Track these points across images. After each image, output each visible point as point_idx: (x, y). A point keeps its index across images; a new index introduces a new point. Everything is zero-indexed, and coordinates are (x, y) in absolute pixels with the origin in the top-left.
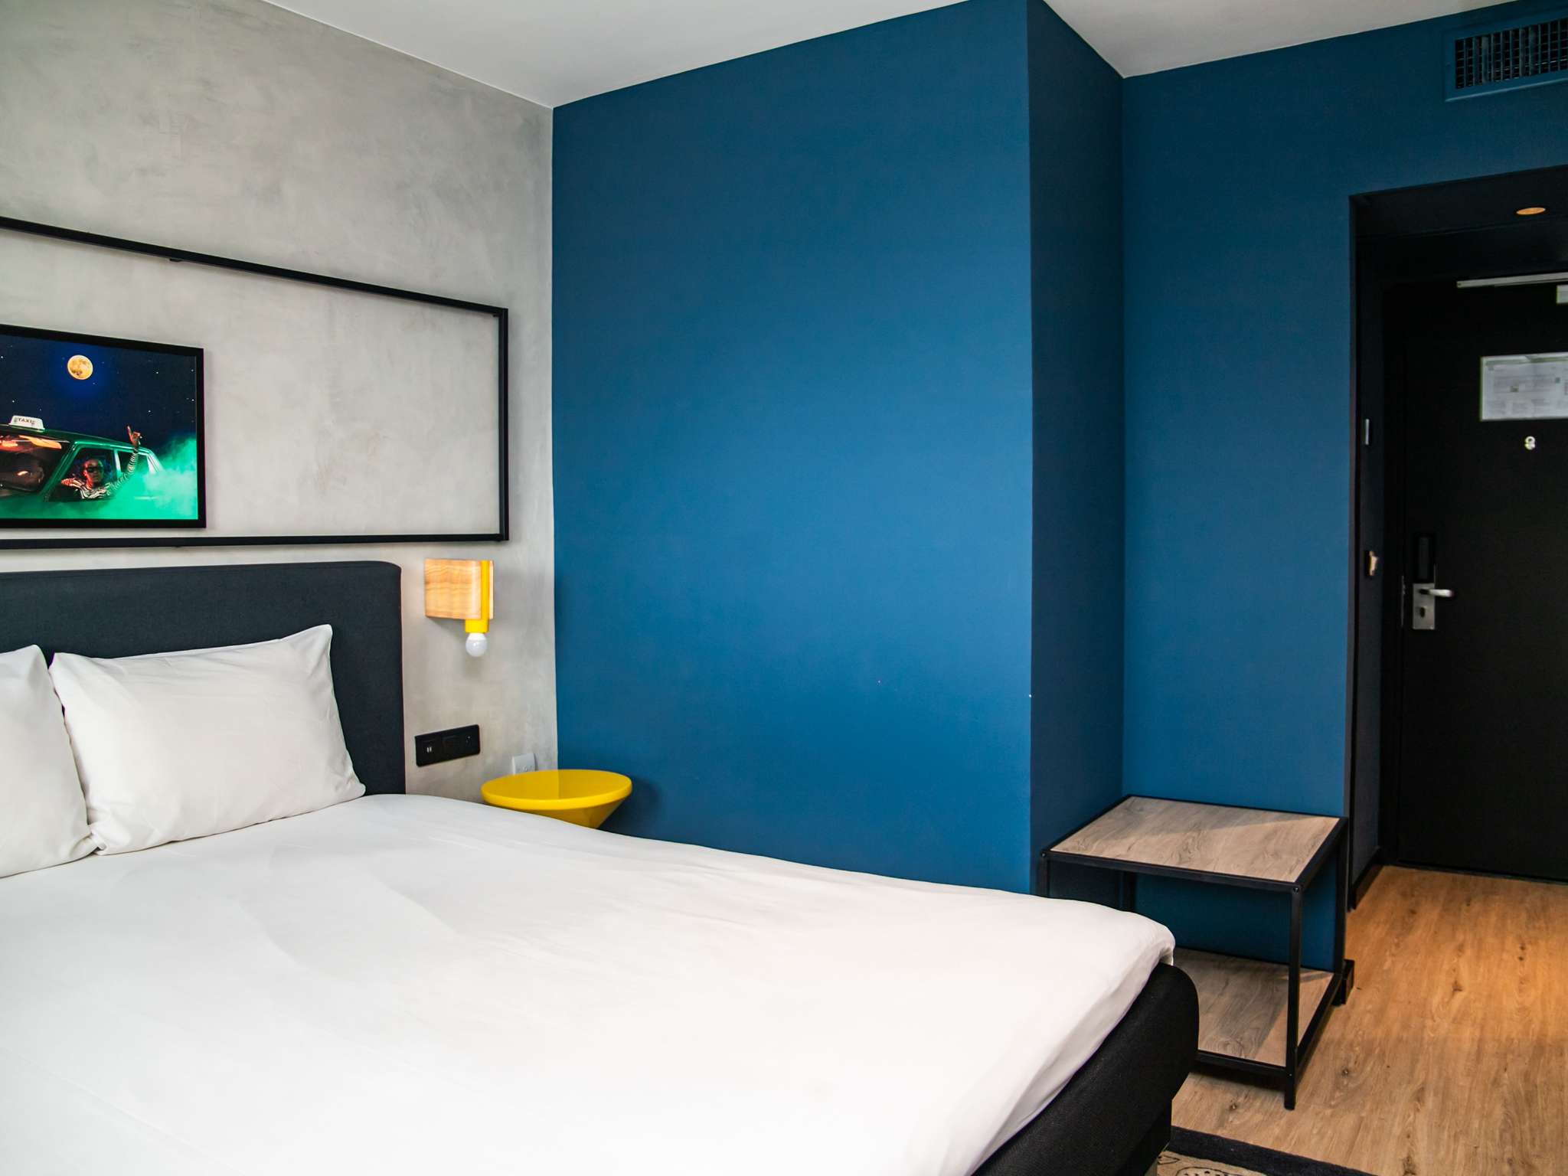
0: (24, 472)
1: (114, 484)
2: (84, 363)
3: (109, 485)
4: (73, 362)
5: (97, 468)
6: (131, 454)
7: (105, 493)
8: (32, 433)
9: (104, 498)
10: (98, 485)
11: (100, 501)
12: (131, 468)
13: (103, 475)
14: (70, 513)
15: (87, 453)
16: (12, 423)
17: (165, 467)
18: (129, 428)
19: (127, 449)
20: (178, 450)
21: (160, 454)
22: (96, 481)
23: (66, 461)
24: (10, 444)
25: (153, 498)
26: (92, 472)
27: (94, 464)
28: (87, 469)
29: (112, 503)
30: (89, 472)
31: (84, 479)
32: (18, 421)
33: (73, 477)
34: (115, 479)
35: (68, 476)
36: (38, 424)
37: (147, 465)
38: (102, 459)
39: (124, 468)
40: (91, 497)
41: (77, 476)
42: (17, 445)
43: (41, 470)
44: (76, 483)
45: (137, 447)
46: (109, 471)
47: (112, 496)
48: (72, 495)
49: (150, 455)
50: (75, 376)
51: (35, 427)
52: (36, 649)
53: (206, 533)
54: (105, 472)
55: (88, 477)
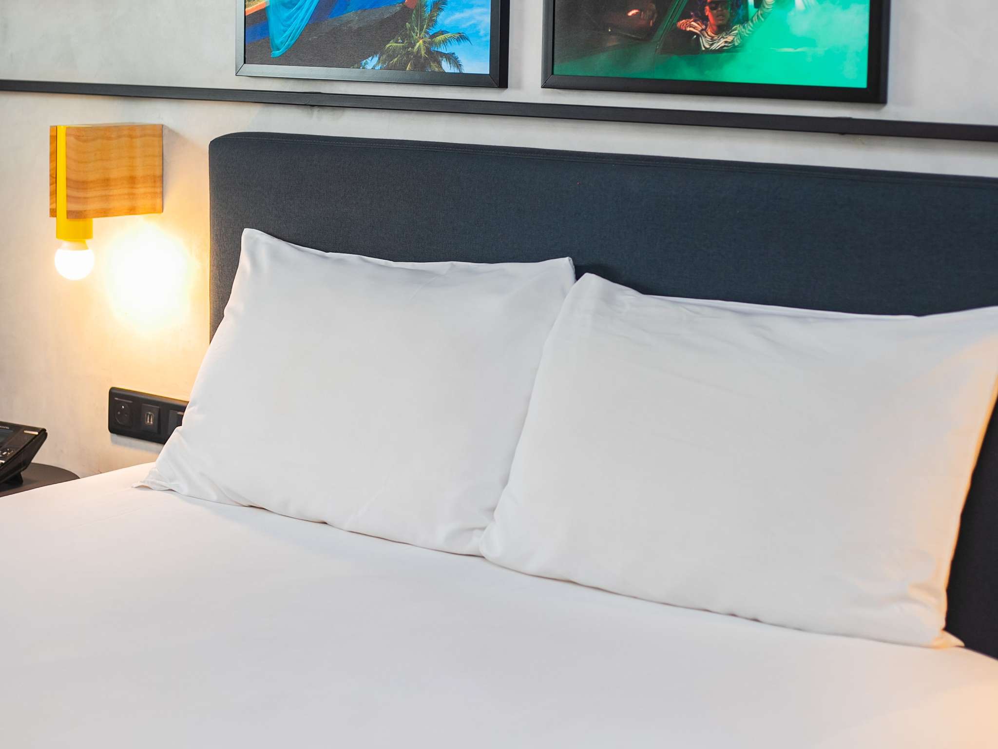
0: (634, 11)
1: (744, 27)
3: (738, 28)
7: (733, 41)
9: (731, 50)
10: (723, 29)
11: (724, 54)
13: (732, 14)
14: (688, 73)
22: (720, 22)
25: (799, 49)
26: (715, 9)
28: (709, 4)
29: (741, 56)
30: (712, 9)
31: (704, 19)
33: (690, 17)
34: (745, 20)
35: (685, 16)
40: (714, 47)
41: (696, 15)
43: (654, 6)
44: (695, 27)
46: (738, 7)
47: (741, 46)
48: (689, 45)
52: (565, 264)
53: (890, 112)
54: (732, 9)
55: (710, 17)
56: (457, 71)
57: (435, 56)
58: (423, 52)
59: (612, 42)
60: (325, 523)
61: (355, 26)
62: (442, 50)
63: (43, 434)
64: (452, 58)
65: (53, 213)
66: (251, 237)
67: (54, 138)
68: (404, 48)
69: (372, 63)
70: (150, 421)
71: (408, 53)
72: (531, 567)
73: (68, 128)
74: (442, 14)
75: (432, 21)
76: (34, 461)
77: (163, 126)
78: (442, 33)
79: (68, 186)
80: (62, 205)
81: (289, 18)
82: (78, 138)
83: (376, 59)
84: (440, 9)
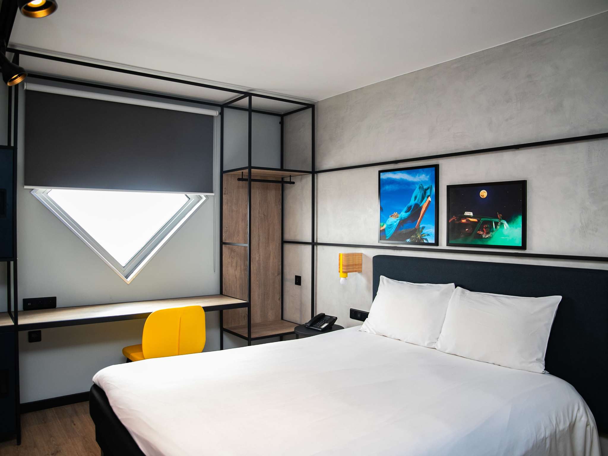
0: (467, 229)
1: (493, 233)
2: (485, 192)
3: (491, 233)
4: (482, 193)
5: (487, 227)
6: (498, 222)
7: (490, 236)
8: (470, 217)
9: (490, 238)
10: (488, 233)
11: (488, 239)
12: (498, 227)
13: (490, 230)
14: (480, 243)
15: (485, 222)
16: (465, 214)
17: (509, 226)
18: (498, 213)
19: (497, 220)
20: (515, 220)
21: (508, 221)
22: (487, 232)
23: (479, 226)
24: (464, 221)
25: (506, 238)
26: (486, 229)
27: (487, 226)
28: (484, 228)
29: (492, 240)
30: (485, 229)
31: (483, 231)
32: (467, 214)
33: (480, 231)
34: (493, 231)
35: (479, 230)
36: (471, 214)
37: (504, 226)
38: (489, 224)
39: (496, 227)
40: (486, 237)
42: (466, 221)
43: (472, 228)
44: (481, 233)
45: (500, 220)
47: (492, 237)
48: (480, 237)
49: (505, 222)
50: (482, 197)
51: (471, 215)
52: (453, 285)
53: (527, 252)
54: (490, 229)
55: (485, 231)
56: (427, 242)
57: (423, 239)
58: (420, 238)
59: (462, 236)
60: (400, 340)
61: (404, 232)
62: (424, 238)
63: (336, 318)
64: (426, 239)
65: (339, 272)
66: (382, 278)
67: (340, 256)
68: (416, 237)
69: (408, 240)
70: (359, 316)
71: (416, 238)
72: (447, 351)
73: (343, 254)
74: (424, 230)
75: (422, 232)
76: (335, 324)
77: (362, 253)
78: (424, 234)
79: (343, 266)
80: (341, 270)
81: (390, 230)
82: (345, 256)
83: (409, 239)
84: (423, 229)
